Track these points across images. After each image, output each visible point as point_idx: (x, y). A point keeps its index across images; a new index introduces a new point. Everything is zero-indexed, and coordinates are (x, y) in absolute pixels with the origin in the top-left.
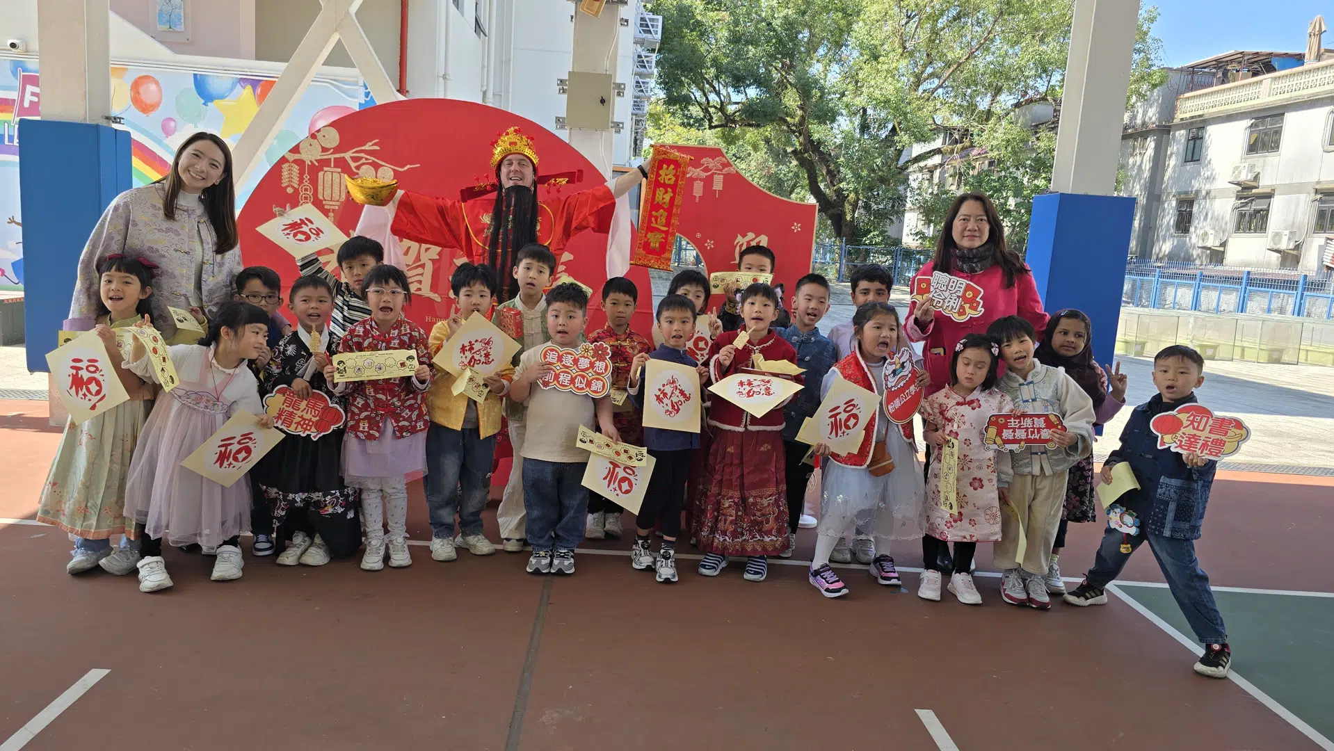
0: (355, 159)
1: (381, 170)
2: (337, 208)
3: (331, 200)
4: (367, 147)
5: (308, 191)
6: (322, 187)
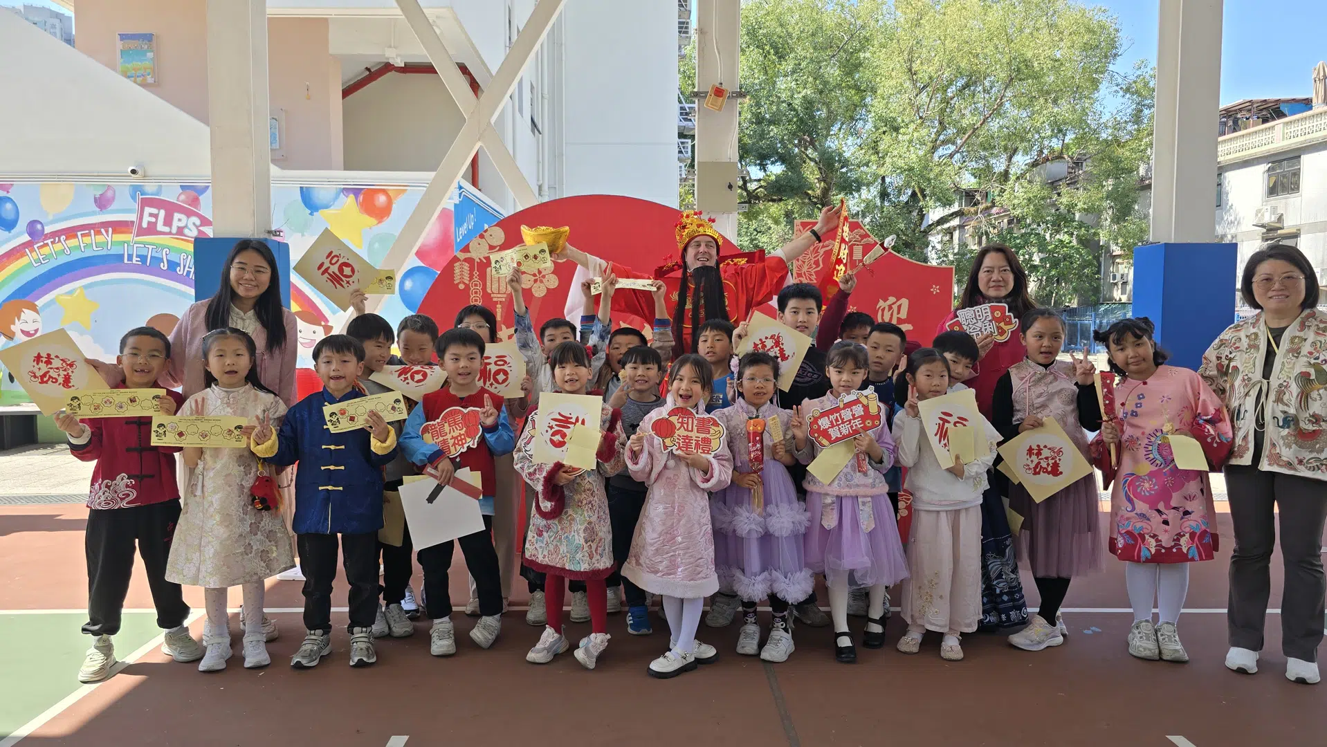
2: (504, 300)
5: (477, 286)
6: (490, 281)
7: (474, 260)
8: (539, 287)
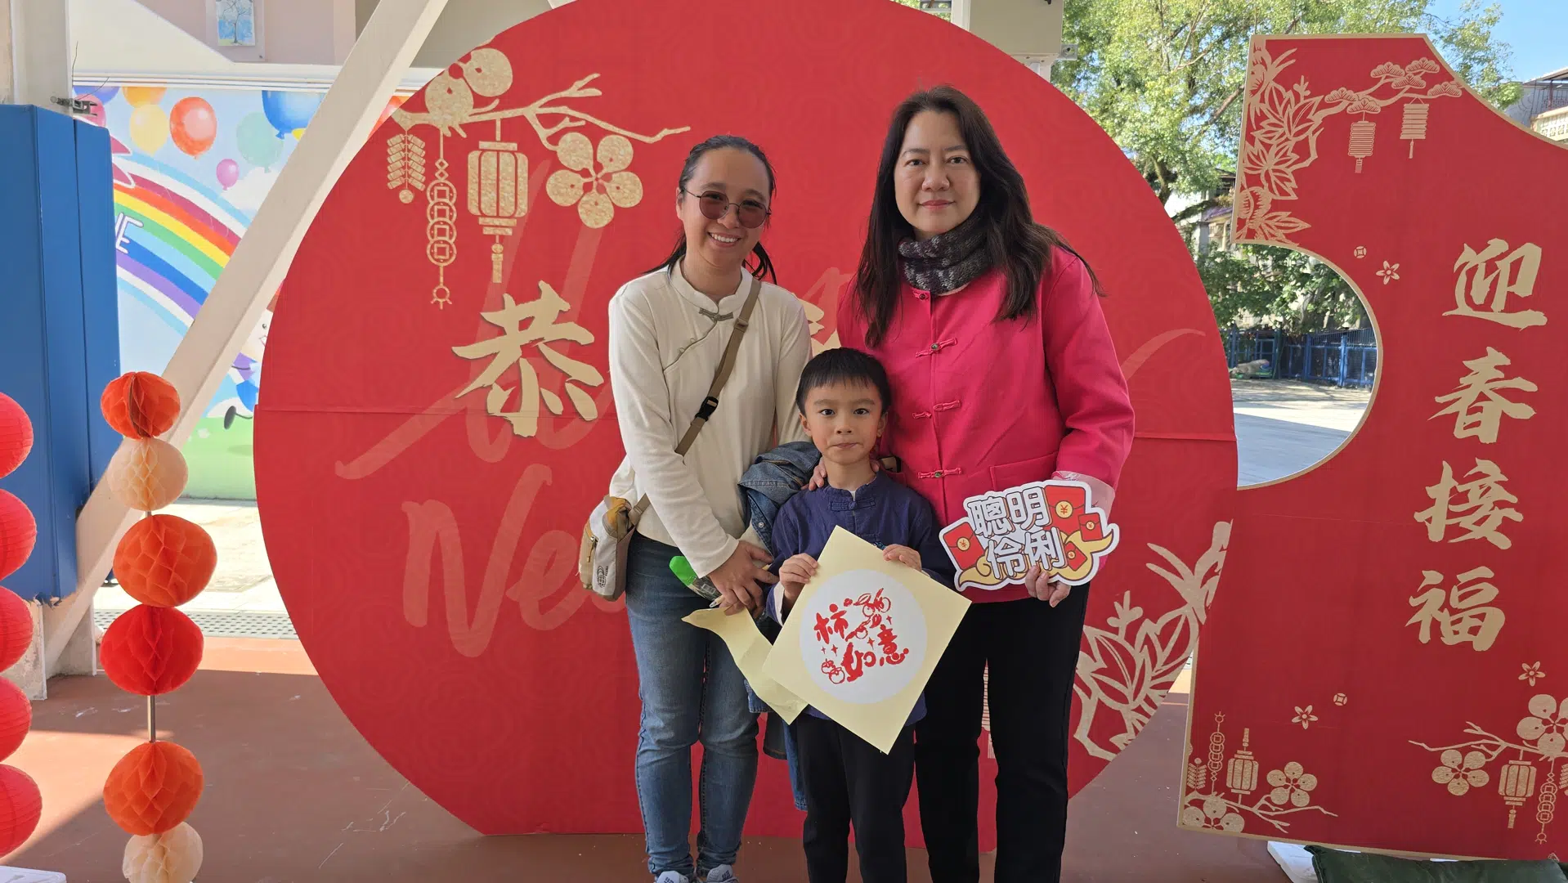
0: (548, 120)
1: (604, 142)
2: (509, 232)
3: (498, 216)
4: (574, 92)
5: (444, 197)
6: (476, 187)
7: (437, 130)
8: (596, 204)
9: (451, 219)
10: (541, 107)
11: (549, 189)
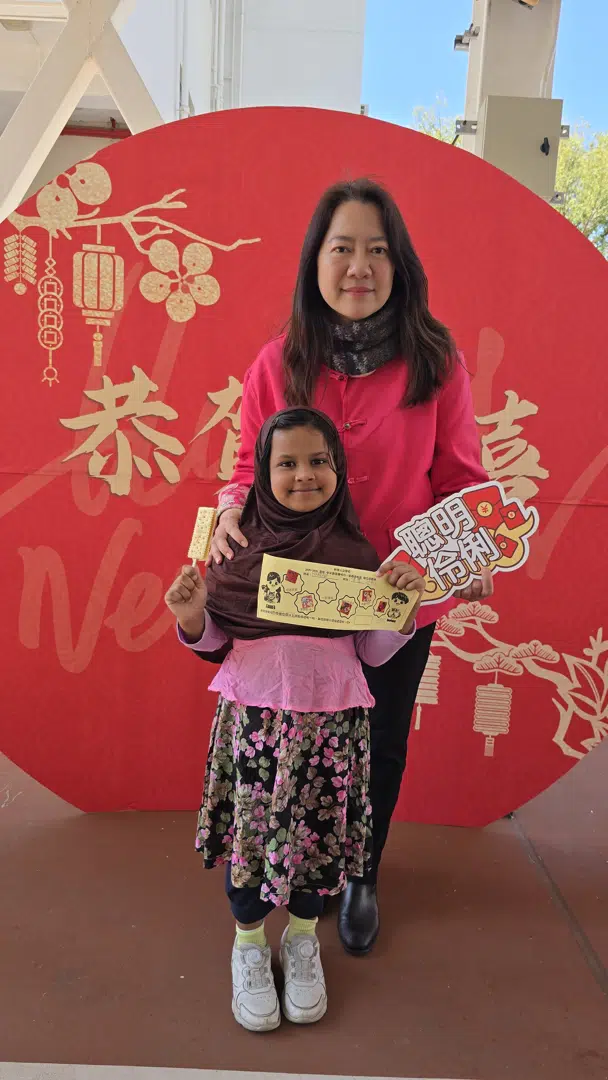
0: (141, 228)
1: (189, 249)
2: (108, 323)
3: (98, 309)
4: (163, 204)
5: (53, 291)
6: (80, 282)
7: (45, 233)
8: (181, 301)
9: (58, 311)
10: (136, 215)
11: (142, 287)
